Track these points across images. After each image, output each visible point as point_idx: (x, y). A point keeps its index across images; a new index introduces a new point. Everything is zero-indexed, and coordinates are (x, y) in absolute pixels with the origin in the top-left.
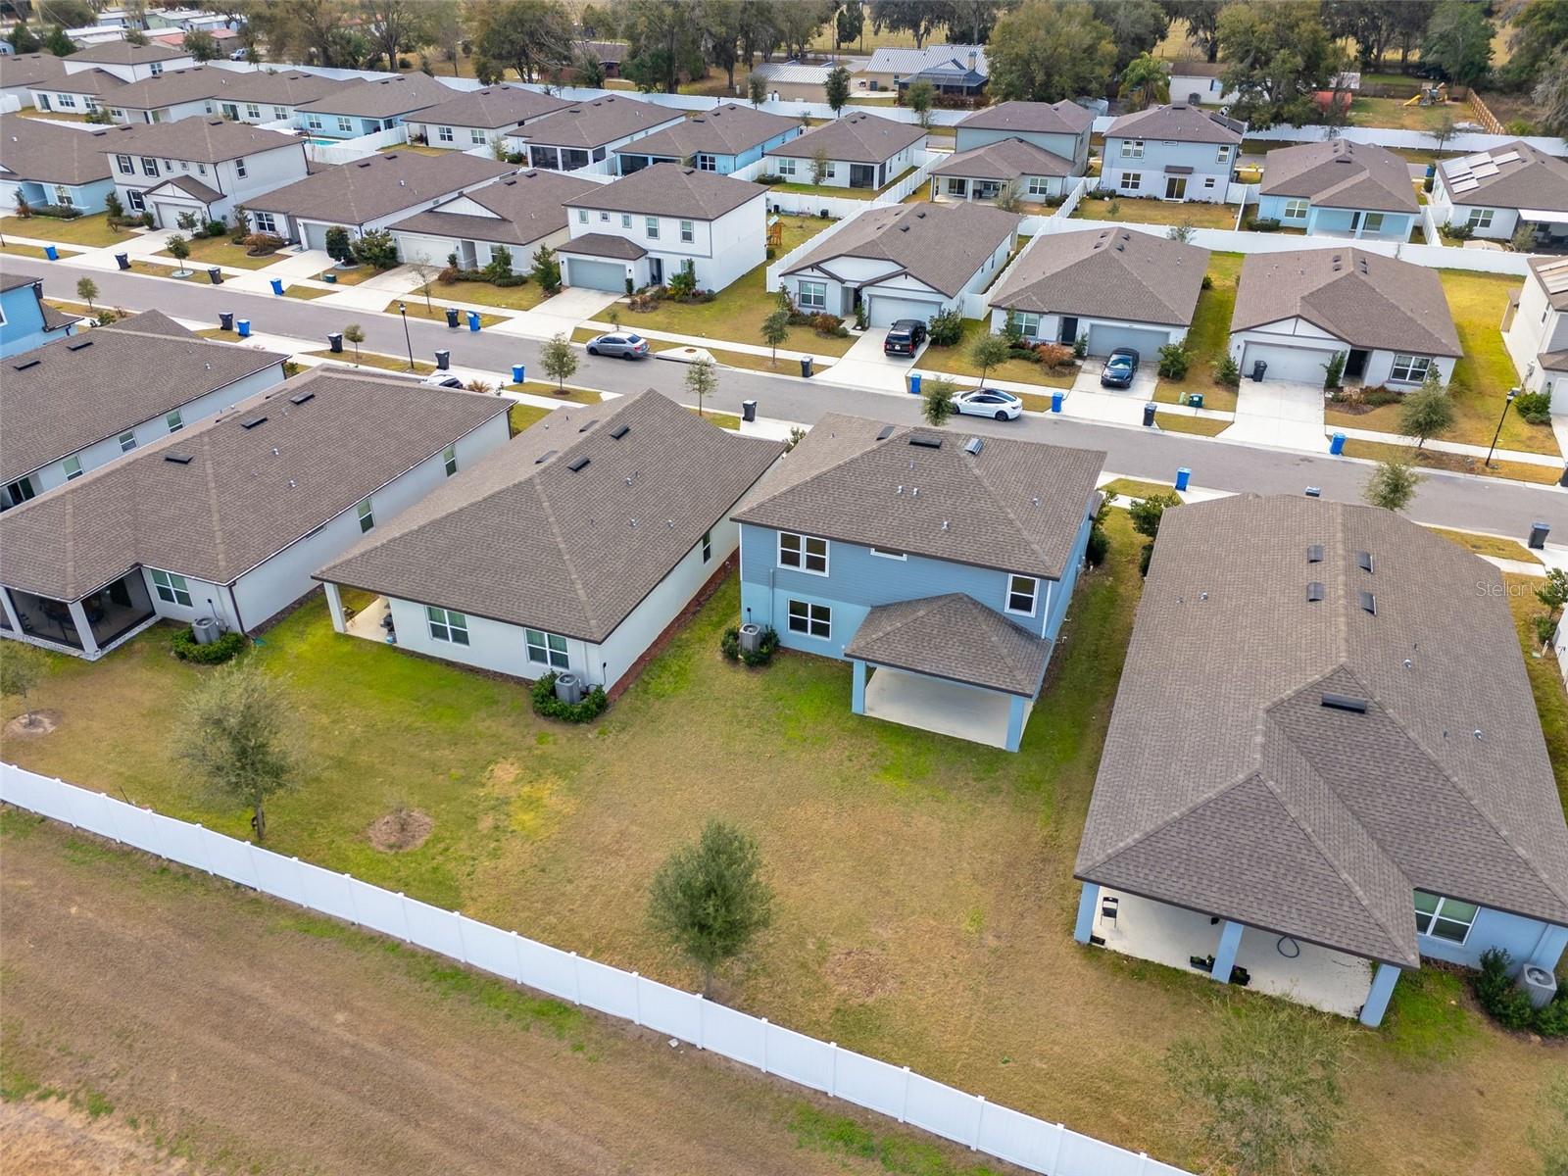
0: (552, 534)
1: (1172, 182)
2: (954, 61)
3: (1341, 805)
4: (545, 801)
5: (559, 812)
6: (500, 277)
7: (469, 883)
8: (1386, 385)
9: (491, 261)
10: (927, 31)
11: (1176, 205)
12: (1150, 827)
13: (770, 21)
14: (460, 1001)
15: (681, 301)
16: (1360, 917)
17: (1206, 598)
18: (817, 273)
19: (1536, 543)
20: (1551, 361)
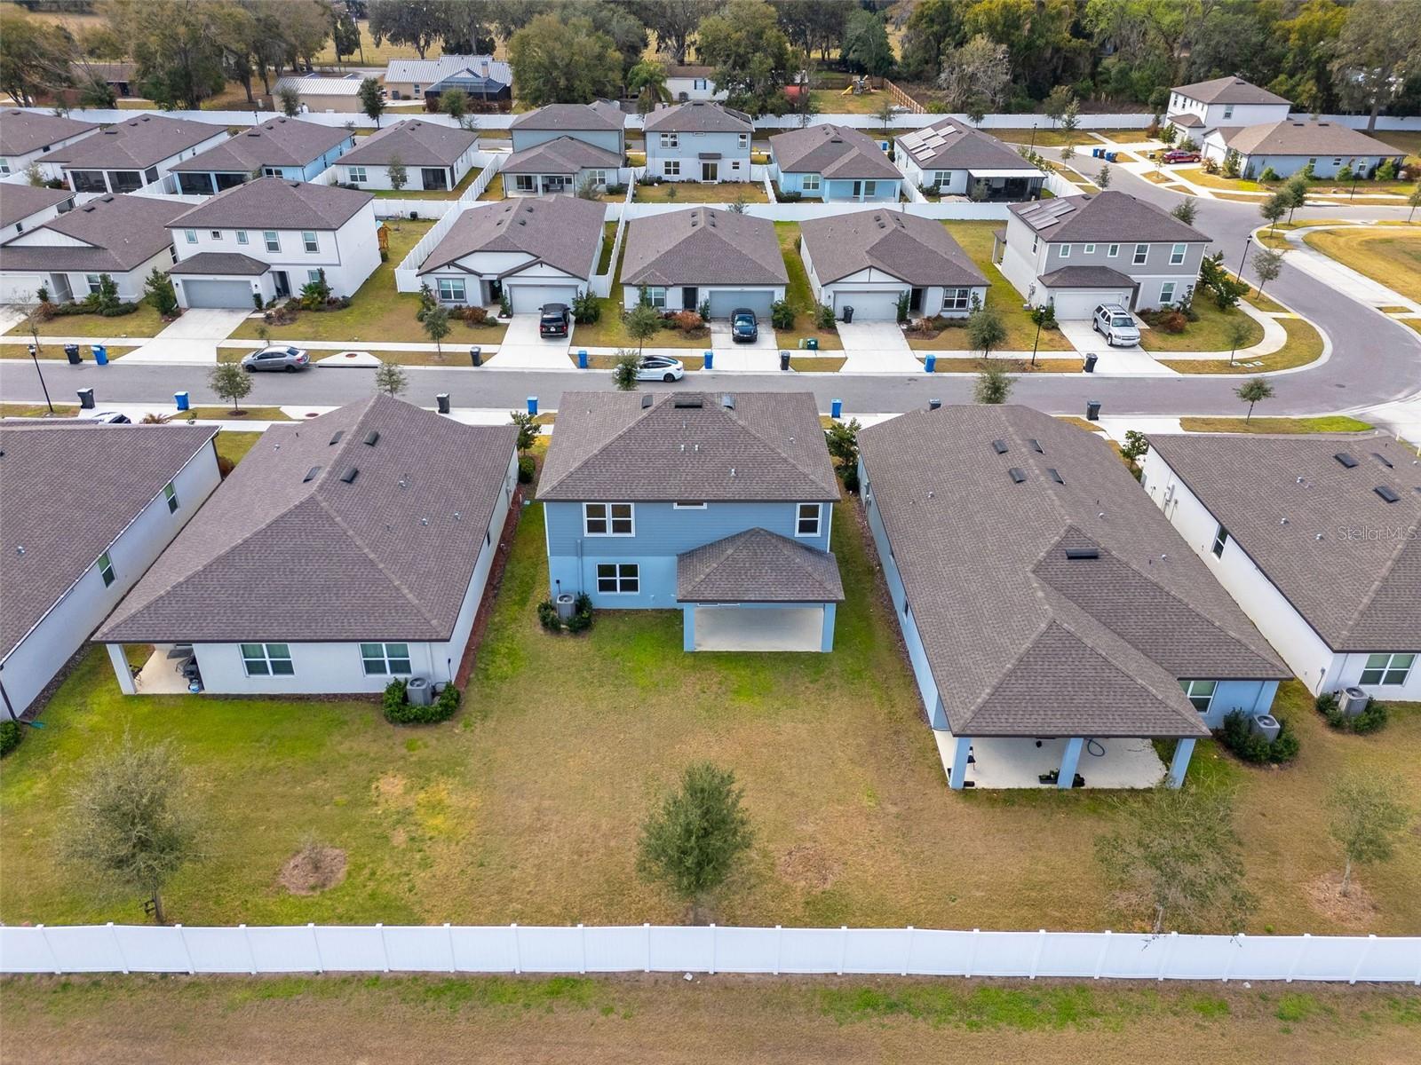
0: (357, 546)
1: (706, 167)
2: (468, 70)
3: (1108, 631)
4: (447, 802)
5: (466, 809)
6: (108, 307)
7: (415, 899)
8: (942, 314)
9: (89, 291)
10: (427, 43)
11: (714, 187)
12: (995, 682)
13: (280, 36)
14: (472, 1008)
15: (318, 310)
16: (1161, 709)
17: (932, 496)
18: (453, 269)
19: (1093, 416)
20: (1049, 281)
